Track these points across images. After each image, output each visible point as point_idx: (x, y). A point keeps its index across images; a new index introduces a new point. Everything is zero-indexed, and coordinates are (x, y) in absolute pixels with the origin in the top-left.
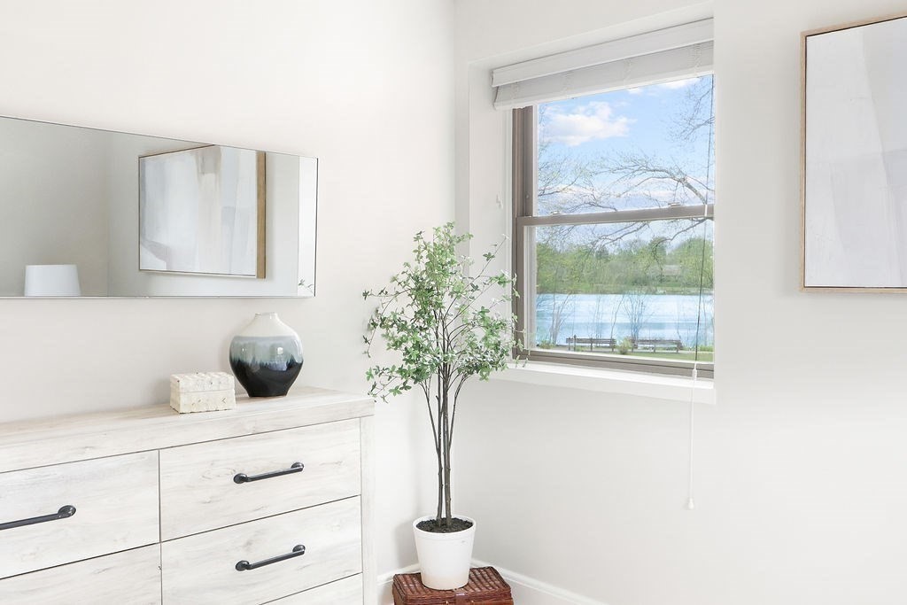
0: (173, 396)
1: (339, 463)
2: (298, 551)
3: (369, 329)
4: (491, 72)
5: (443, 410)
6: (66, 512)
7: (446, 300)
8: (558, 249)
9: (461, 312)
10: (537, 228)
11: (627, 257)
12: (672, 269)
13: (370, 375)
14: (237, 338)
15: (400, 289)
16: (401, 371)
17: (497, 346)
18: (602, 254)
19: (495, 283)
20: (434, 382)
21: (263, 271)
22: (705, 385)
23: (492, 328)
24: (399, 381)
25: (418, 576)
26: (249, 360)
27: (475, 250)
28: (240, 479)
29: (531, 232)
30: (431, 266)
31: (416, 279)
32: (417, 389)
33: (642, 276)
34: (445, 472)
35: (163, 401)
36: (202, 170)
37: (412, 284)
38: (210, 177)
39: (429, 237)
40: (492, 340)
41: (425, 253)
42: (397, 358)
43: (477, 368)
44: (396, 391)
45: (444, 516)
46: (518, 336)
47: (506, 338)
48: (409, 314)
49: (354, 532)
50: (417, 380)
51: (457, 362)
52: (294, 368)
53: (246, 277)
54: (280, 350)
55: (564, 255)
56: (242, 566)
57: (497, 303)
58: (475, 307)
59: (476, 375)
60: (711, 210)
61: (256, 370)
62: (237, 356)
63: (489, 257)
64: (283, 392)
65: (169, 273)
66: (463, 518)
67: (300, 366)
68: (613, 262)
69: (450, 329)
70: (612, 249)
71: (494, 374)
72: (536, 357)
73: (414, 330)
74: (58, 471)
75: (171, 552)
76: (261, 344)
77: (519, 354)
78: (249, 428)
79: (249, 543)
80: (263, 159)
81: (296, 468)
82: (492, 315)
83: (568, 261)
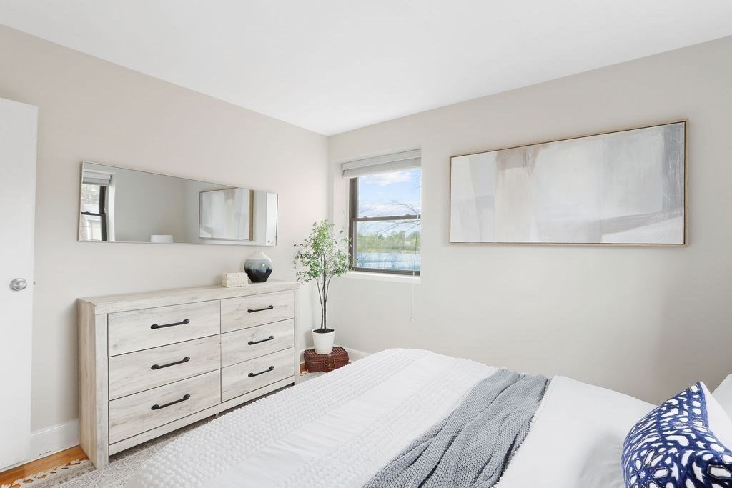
0: (223, 281)
1: (286, 306)
2: (271, 338)
3: (296, 259)
4: (342, 165)
5: (324, 288)
6: (186, 322)
7: (325, 248)
8: (363, 234)
9: (330, 252)
10: (358, 222)
11: (390, 238)
12: (408, 243)
13: (297, 274)
14: (248, 260)
15: (307, 244)
16: (308, 273)
17: (344, 264)
18: (381, 237)
19: (343, 241)
20: (320, 277)
21: (251, 238)
22: (417, 278)
23: (342, 258)
24: (308, 277)
25: (314, 350)
26: (252, 268)
27: (336, 230)
28: (250, 311)
29: (356, 224)
30: (319, 235)
31: (314, 240)
32: (314, 280)
33: (395, 246)
34: (324, 311)
35: (220, 283)
36: (227, 199)
37: (312, 242)
38: (230, 201)
39: (319, 225)
40: (342, 262)
41: (317, 231)
42: (307, 269)
43: (336, 272)
44: (307, 280)
45: (323, 328)
46: (351, 260)
47: (347, 261)
48: (311, 252)
49: (291, 332)
50: (314, 277)
51: (329, 270)
52: (269, 271)
53: (246, 241)
54: (264, 265)
55: (365, 237)
56: (250, 343)
57: (343, 248)
58: (336, 250)
59: (336, 275)
60: (420, 216)
61: (254, 272)
62: (248, 266)
63: (341, 232)
64: (265, 281)
65: (212, 239)
66: (330, 328)
67: (271, 271)
68: (385, 240)
69: (326, 258)
70: (384, 235)
71: (343, 275)
72: (358, 270)
73: (314, 258)
74: (183, 307)
75: (225, 337)
76: (257, 262)
77: (351, 268)
78: (254, 292)
79: (253, 335)
80: (252, 193)
81: (271, 307)
82: (342, 253)
83: (367, 239)
